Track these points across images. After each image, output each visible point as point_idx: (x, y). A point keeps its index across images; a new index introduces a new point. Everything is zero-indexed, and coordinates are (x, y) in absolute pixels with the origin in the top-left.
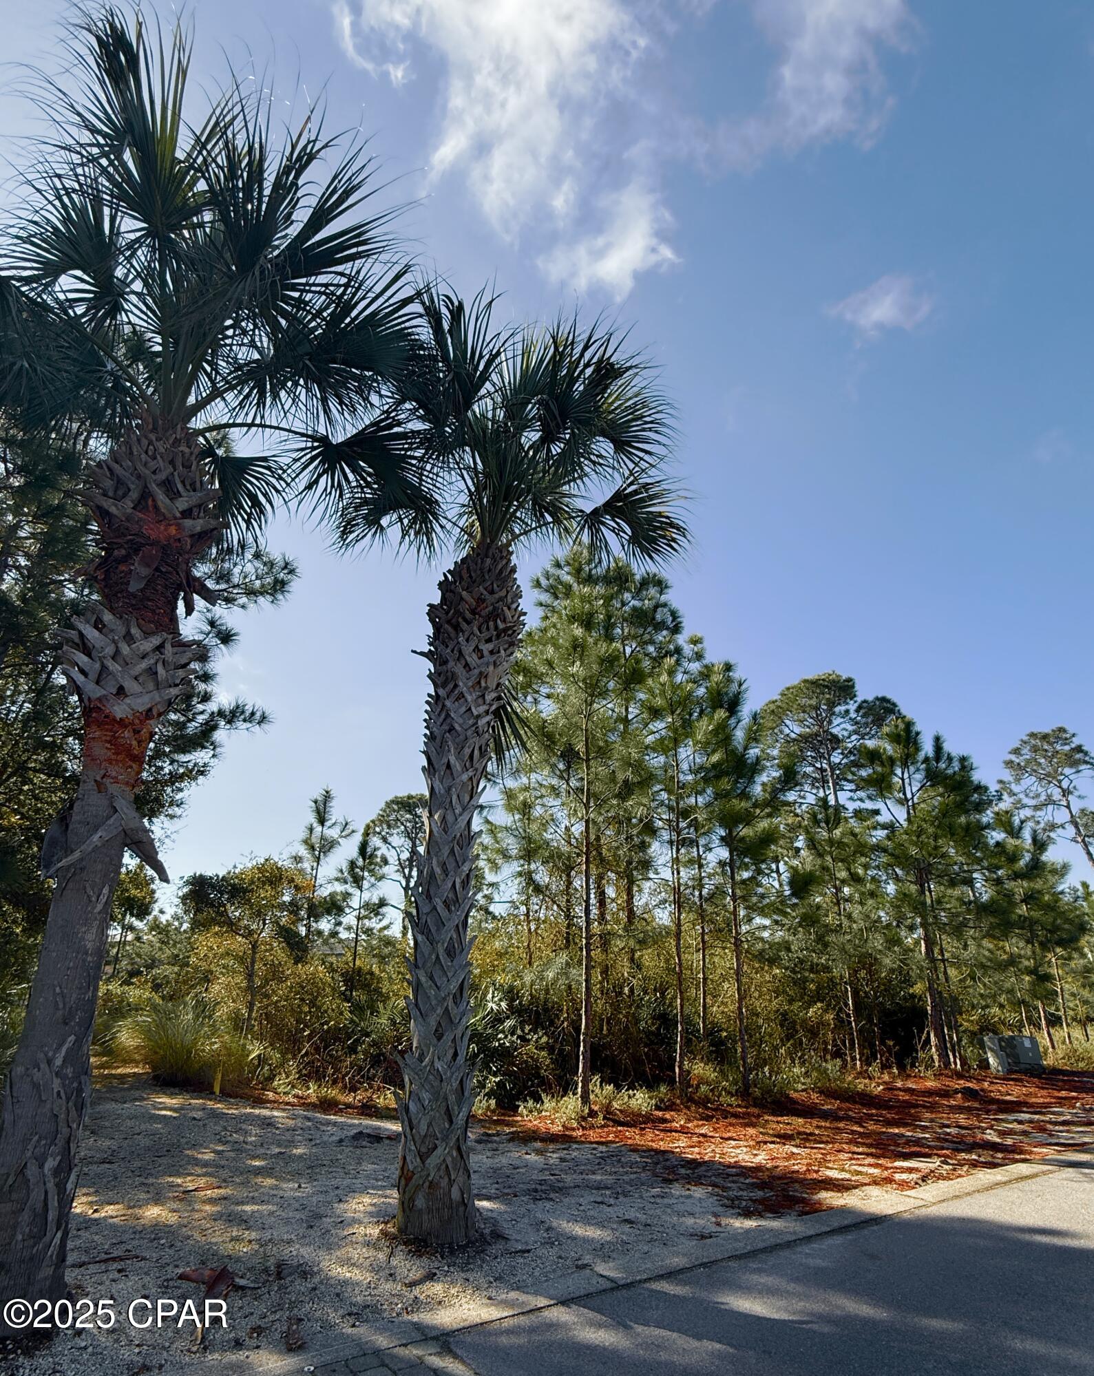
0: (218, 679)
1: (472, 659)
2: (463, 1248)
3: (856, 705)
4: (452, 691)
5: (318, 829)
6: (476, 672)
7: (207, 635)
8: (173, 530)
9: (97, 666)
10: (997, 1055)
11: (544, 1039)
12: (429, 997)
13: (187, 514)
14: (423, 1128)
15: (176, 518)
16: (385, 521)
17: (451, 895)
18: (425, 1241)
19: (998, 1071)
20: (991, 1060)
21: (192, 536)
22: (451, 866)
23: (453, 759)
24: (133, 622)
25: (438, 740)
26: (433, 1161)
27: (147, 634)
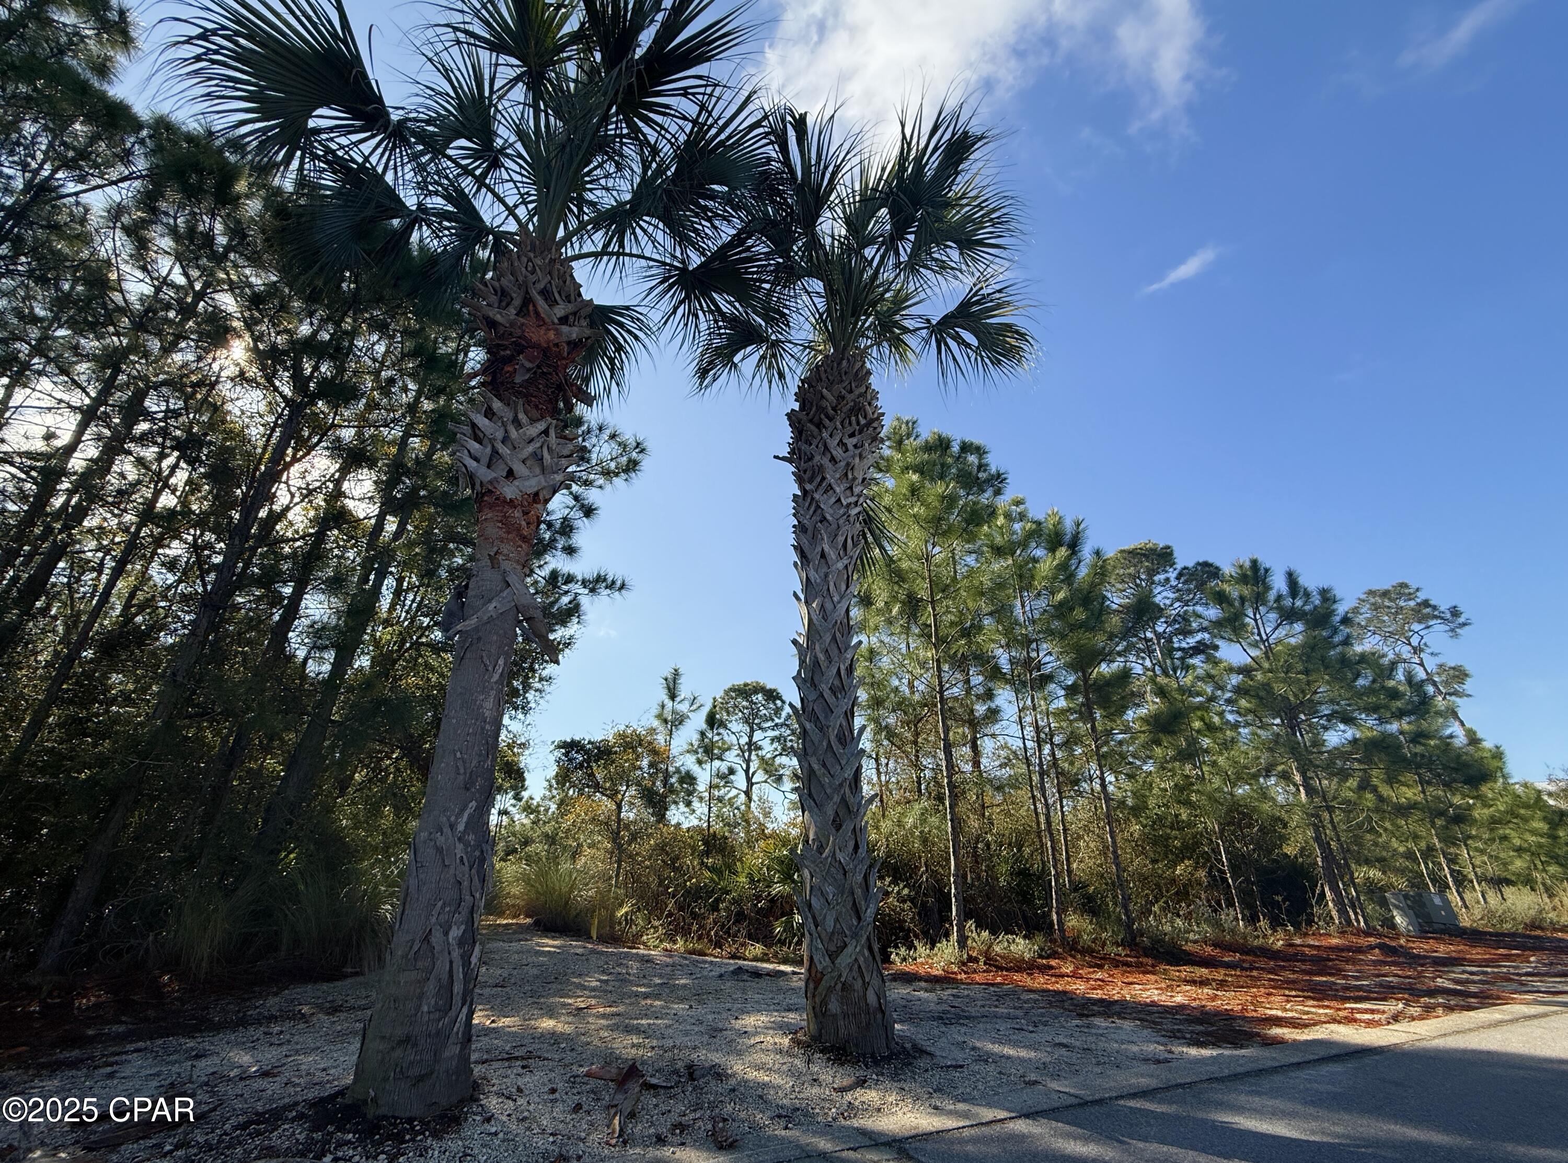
0: (580, 553)
1: (838, 453)
2: (887, 1060)
3: (1176, 572)
4: (820, 484)
5: (669, 704)
6: (843, 464)
7: (572, 509)
8: (552, 335)
9: (488, 450)
10: (1405, 914)
11: (906, 891)
12: (823, 786)
13: (564, 320)
14: (830, 923)
15: (554, 323)
16: (737, 359)
17: (837, 682)
18: (844, 1049)
19: (1409, 931)
20: (1398, 919)
21: (569, 343)
22: (834, 652)
23: (827, 548)
24: (520, 408)
25: (810, 532)
26: (844, 960)
27: (533, 421)
